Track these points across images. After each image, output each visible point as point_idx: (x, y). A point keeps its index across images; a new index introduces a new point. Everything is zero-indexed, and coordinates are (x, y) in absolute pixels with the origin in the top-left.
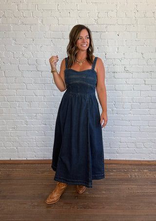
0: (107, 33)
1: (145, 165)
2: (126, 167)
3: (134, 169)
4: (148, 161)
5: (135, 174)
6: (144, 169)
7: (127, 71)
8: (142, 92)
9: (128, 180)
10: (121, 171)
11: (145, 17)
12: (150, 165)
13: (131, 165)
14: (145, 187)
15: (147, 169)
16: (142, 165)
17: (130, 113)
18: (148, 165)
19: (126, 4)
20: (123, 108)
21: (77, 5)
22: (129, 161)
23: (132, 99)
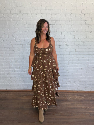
0: (56, 25)
1: (76, 93)
2: (66, 94)
3: (70, 95)
4: (77, 91)
5: (70, 98)
6: (75, 95)
7: (66, 45)
8: (74, 55)
9: (66, 101)
10: (63, 96)
11: (75, 17)
12: (78, 93)
13: (68, 93)
14: (75, 104)
15: (76, 95)
16: (73, 93)
17: (68, 66)
18: (77, 93)
19: (66, 10)
20: (64, 64)
21: (40, 11)
22: (67, 91)
23: (69, 59)
